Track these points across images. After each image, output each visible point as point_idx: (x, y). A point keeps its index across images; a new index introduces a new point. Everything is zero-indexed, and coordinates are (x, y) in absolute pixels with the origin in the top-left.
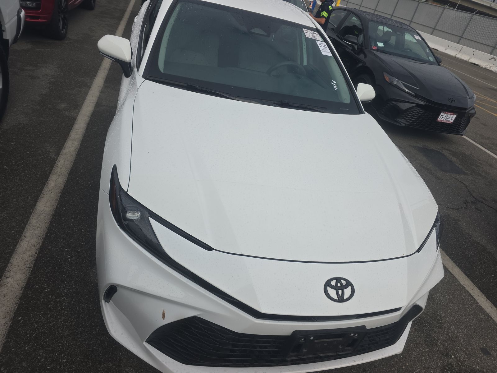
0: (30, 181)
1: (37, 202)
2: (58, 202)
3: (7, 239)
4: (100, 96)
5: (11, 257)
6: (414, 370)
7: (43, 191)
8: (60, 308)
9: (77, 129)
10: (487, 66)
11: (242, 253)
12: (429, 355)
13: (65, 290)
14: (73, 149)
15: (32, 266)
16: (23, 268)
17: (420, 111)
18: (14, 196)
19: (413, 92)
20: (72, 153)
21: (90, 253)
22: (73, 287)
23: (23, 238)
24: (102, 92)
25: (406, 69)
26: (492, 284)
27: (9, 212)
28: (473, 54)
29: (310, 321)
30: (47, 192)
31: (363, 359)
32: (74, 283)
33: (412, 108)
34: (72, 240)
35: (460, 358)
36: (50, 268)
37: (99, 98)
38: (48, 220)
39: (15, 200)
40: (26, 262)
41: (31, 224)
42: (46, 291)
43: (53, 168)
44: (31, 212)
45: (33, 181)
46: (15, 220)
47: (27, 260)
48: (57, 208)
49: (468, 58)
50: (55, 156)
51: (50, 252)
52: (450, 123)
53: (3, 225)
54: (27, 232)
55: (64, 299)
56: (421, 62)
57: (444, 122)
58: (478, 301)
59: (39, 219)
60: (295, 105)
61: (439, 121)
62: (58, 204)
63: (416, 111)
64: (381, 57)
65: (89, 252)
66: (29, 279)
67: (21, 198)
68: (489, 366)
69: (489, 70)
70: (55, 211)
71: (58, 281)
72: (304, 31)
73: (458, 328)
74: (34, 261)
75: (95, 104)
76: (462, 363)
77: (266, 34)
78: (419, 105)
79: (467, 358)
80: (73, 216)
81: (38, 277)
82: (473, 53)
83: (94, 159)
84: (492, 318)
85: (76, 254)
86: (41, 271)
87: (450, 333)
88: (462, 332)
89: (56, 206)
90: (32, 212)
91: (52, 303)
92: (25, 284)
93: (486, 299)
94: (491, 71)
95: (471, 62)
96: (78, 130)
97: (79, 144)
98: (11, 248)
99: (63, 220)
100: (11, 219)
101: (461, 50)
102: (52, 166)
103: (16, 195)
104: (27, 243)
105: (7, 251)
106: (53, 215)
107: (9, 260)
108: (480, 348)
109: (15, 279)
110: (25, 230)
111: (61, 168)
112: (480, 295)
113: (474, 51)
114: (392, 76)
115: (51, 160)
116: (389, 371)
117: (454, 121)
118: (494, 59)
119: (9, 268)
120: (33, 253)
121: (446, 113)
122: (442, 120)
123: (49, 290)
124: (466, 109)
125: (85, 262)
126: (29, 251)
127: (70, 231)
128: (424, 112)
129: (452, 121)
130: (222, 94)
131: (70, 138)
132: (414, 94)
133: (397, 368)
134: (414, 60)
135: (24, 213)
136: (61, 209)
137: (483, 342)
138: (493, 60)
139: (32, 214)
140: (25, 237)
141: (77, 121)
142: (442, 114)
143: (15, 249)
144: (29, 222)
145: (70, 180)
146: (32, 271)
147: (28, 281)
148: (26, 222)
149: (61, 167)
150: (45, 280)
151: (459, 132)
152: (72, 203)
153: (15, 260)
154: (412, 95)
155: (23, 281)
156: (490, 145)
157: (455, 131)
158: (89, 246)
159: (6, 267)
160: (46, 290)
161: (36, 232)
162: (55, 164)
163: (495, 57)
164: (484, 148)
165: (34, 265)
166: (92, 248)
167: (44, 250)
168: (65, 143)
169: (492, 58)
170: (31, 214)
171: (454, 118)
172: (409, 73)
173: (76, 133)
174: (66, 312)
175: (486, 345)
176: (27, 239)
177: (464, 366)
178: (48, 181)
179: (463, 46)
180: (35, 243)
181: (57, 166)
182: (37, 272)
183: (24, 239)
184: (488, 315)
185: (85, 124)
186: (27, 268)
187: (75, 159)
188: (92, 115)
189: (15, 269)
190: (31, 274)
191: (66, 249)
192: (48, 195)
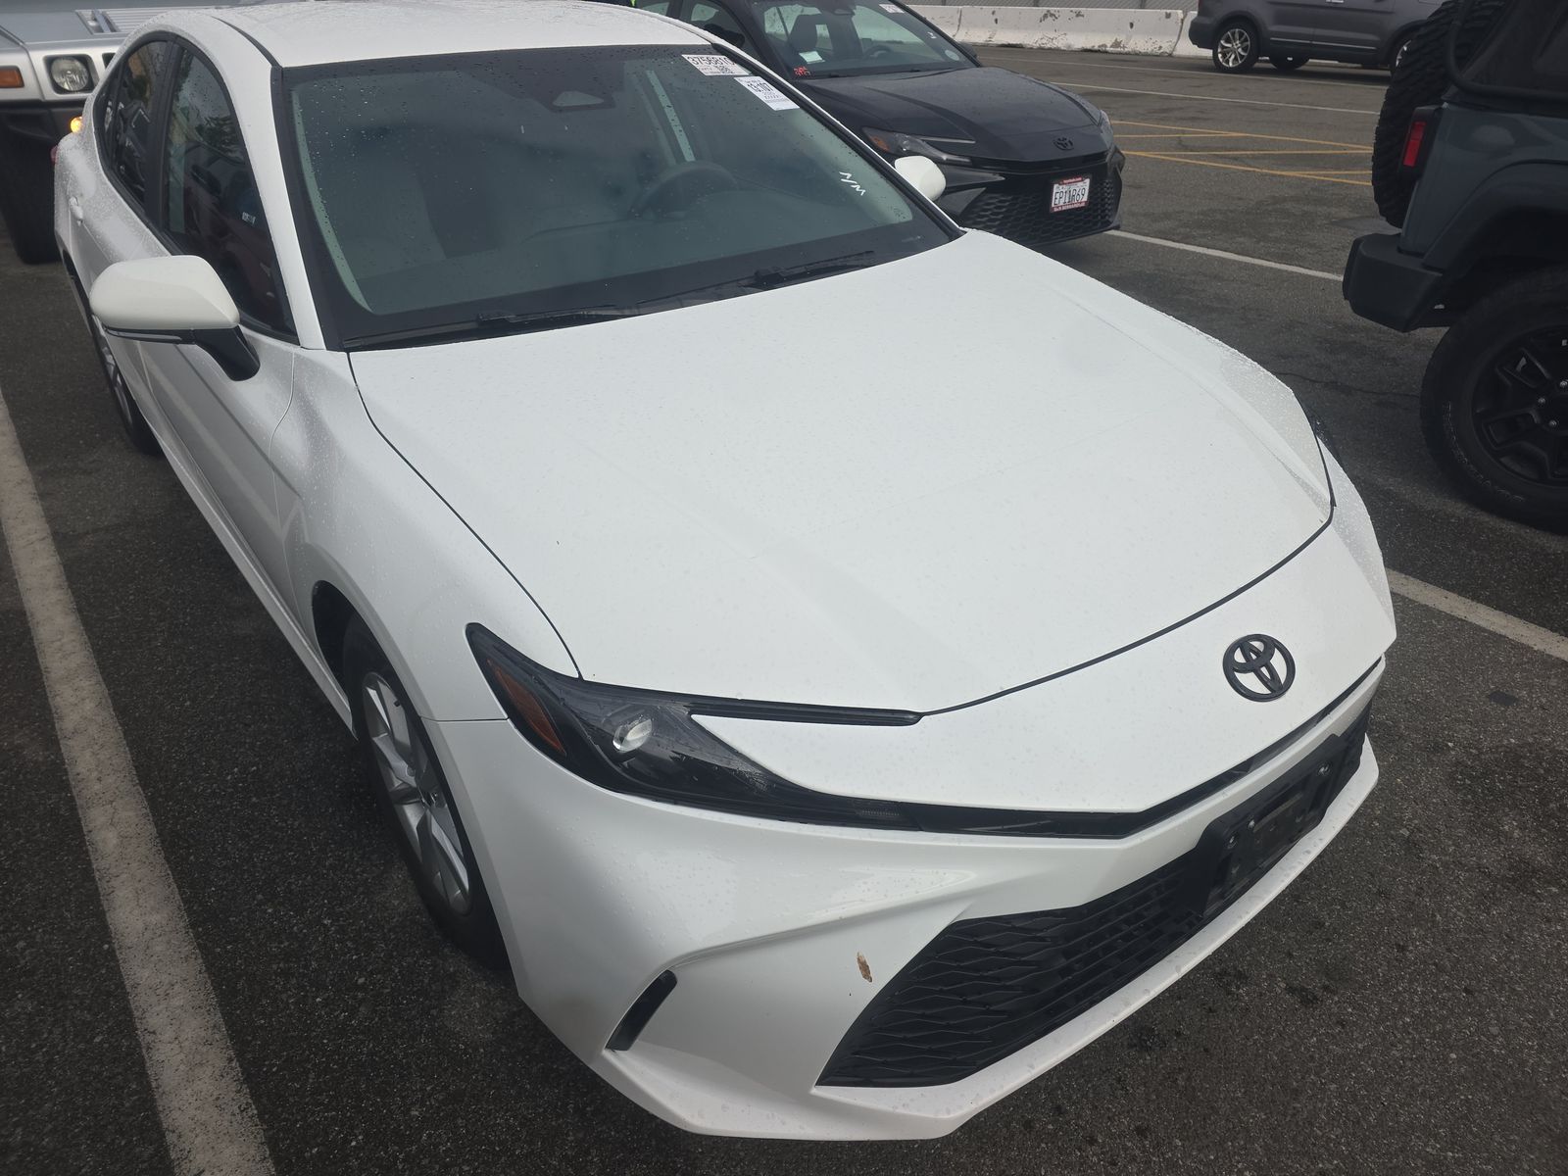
0: (24, 863)
1: (103, 913)
2: (176, 882)
3: (95, 1068)
4: (47, 510)
5: (156, 1114)
6: (1401, 817)
7: (97, 875)
8: (437, 1167)
9: (52, 642)
10: (1044, 41)
11: (1001, 688)
12: (1404, 768)
13: (409, 1110)
14: (89, 706)
15: (250, 1101)
16: (226, 1123)
17: (1000, 202)
18: (10, 935)
19: (964, 156)
20: (99, 719)
21: (399, 972)
22: (428, 1088)
23: (149, 1038)
24: (42, 496)
25: (915, 102)
26: (1409, 545)
27: (33, 989)
28: (996, 21)
29: (1234, 781)
30: (113, 871)
31: (1322, 837)
32: (421, 1077)
33: (978, 199)
34: (314, 964)
35: (1466, 739)
36: (312, 1075)
37: (51, 518)
38: (186, 949)
39: (21, 944)
40: (219, 1102)
41: (139, 987)
42: (355, 1147)
43: (71, 792)
44: (112, 952)
45: (36, 859)
46: (75, 1001)
47: (216, 1094)
48: (186, 901)
49: (988, 35)
50: (47, 753)
51: (275, 1033)
52: (1083, 205)
53: (45, 1035)
54: (147, 1015)
55: (430, 1136)
56: (929, 70)
57: (1069, 207)
58: (1411, 597)
59: (155, 958)
60: (796, 271)
61: (1056, 210)
62: (179, 887)
63: (992, 204)
64: (834, 90)
65: (397, 971)
66: (272, 1143)
67: (37, 929)
68: (1531, 726)
69: (1050, 49)
70: (189, 911)
71: (368, 1099)
72: (690, 61)
73: (1415, 676)
74: (242, 1084)
75: (50, 540)
76: (1476, 748)
77: (599, 101)
78: (991, 187)
79: (1479, 733)
80: (260, 896)
81: (297, 1121)
82: (994, 17)
83: (188, 703)
84: (1461, 620)
85: (360, 995)
86: (291, 1100)
87: (1408, 696)
88: (1430, 680)
89: (178, 897)
90: (114, 951)
91: (400, 1168)
92: (269, 1164)
93: (1422, 584)
94: (1057, 51)
95: (1000, 43)
96: (60, 640)
97: (98, 683)
98: (134, 1087)
99: (236, 923)
100: (59, 1004)
101: (960, 20)
102: (65, 786)
103: (13, 928)
104: (175, 1045)
105: (127, 1105)
106: (193, 925)
107: (158, 1124)
108: (1488, 696)
109: (224, 1167)
110: (136, 1014)
111: (99, 779)
112: (1404, 581)
113: (993, 13)
114: (889, 131)
115: (43, 768)
116: (1354, 848)
117: (1090, 197)
118: (1052, 15)
119: (177, 1149)
120: (221, 1063)
121: (1065, 181)
122: (1061, 204)
123: (360, 1137)
124: (1101, 155)
125: (407, 1004)
126: (201, 1064)
127: (286, 944)
128: (1012, 200)
129: (1085, 199)
130: (593, 313)
131: (53, 675)
132: (967, 160)
133: (1365, 833)
134: (912, 71)
135: (89, 966)
136: (204, 897)
137: (1482, 681)
138: (1050, 18)
139: (119, 957)
140: (154, 1033)
141: (32, 615)
142: (1056, 188)
143: (149, 1083)
144: (128, 984)
145: (160, 800)
146: (260, 1115)
147: (272, 1150)
148: (116, 989)
149: (95, 774)
150: (326, 1118)
151: (1108, 221)
152: (225, 863)
153: (176, 1114)
154: (964, 166)
155: (258, 1159)
156: (1182, 230)
157: (1099, 224)
158: (382, 955)
159: (167, 1150)
160: (354, 1143)
161: (177, 1002)
162: (67, 775)
163: (1052, 9)
164: (1174, 241)
165: (256, 1096)
166: (395, 953)
167: (250, 1038)
168: (47, 698)
169: (1045, 16)
170: (114, 958)
171: (1087, 188)
172: (930, 108)
173: (59, 655)
174: (466, 1168)
175: (1493, 684)
176: (169, 1034)
177: (1487, 752)
178: (87, 838)
179: (960, 7)
180: (203, 1034)
181: (80, 777)
182: (280, 1109)
183: (154, 1041)
184: (1451, 618)
185: (67, 614)
186: (239, 1117)
187: (125, 733)
188: (68, 578)
189: (199, 1139)
190: (265, 1127)
191: (318, 1000)
192: (124, 876)
